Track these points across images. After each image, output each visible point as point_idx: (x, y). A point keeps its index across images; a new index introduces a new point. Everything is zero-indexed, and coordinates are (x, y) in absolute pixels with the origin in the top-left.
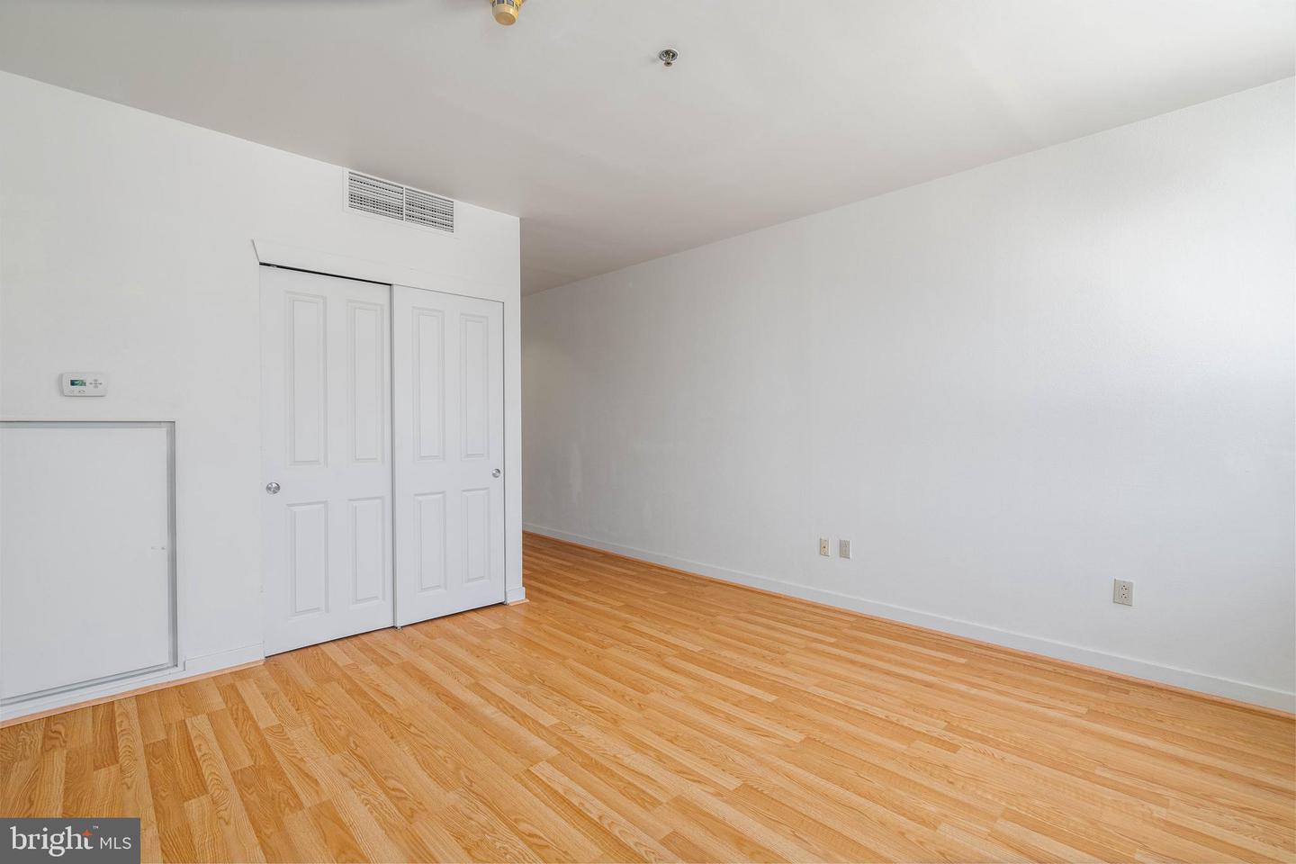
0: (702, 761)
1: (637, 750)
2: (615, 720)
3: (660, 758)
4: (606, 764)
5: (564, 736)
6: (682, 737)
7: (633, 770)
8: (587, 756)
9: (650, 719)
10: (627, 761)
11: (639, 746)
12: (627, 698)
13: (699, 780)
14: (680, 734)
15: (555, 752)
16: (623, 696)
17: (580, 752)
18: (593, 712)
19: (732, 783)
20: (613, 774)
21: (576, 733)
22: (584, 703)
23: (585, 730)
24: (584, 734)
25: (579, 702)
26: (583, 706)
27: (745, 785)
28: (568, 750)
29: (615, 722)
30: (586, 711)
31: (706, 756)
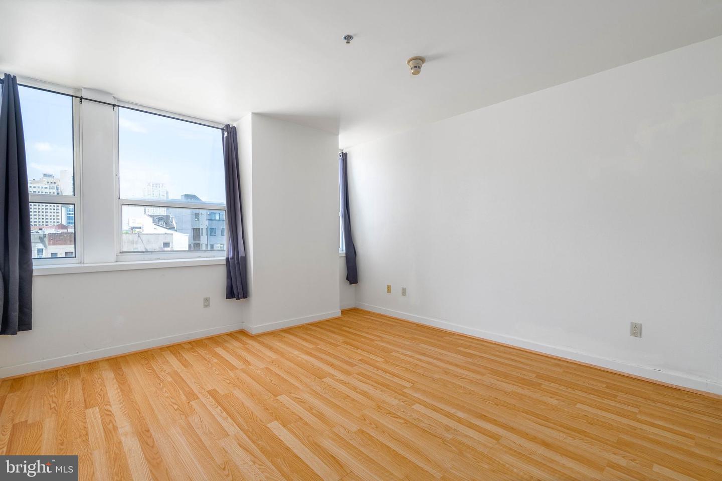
0: (335, 387)
1: (366, 392)
2: (379, 408)
3: (355, 389)
4: (379, 386)
5: (405, 398)
6: (342, 399)
7: (367, 384)
8: (390, 389)
9: (359, 409)
10: (370, 387)
11: (364, 394)
12: (373, 426)
13: (340, 381)
14: (342, 400)
15: (404, 390)
16: (377, 427)
17: (393, 390)
18: (395, 414)
19: (328, 380)
20: (376, 382)
21: (399, 400)
22: (402, 421)
23: (395, 402)
24: (394, 400)
25: (406, 422)
26: (403, 419)
27: (320, 378)
28: (399, 392)
29: (379, 407)
30: (399, 414)
31: (334, 390)
